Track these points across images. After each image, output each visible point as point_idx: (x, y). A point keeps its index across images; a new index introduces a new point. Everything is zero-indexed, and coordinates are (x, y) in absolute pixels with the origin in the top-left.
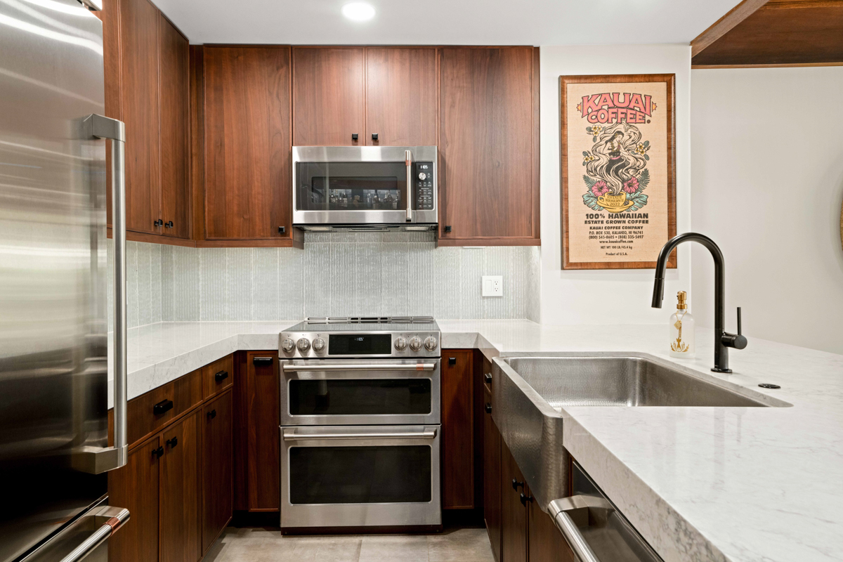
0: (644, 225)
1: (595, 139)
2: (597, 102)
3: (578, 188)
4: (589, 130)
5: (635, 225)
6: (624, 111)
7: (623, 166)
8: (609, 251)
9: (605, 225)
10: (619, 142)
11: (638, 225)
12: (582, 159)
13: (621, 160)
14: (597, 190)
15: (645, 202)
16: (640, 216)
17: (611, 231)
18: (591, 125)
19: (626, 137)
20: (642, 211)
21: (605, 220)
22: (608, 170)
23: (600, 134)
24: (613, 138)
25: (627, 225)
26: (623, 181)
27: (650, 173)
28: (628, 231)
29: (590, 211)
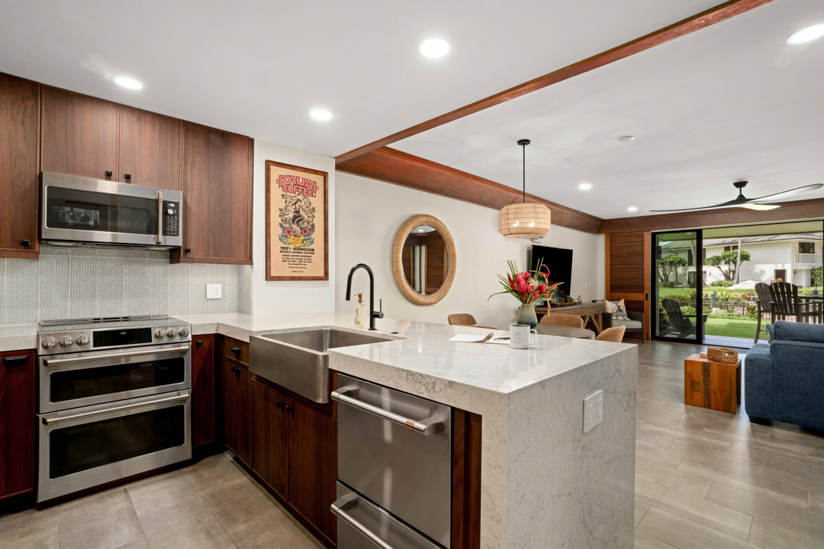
0: (312, 255)
1: (286, 202)
2: (287, 179)
3: (276, 231)
4: (283, 196)
5: (307, 255)
6: (302, 188)
7: (301, 220)
8: (294, 270)
9: (291, 254)
10: (299, 206)
11: (309, 255)
12: (278, 213)
13: (300, 216)
14: (287, 232)
15: (313, 242)
16: (310, 250)
17: (295, 257)
18: (284, 193)
19: (303, 203)
20: (311, 247)
21: (291, 251)
22: (293, 222)
23: (289, 199)
24: (296, 203)
25: (303, 254)
26: (301, 229)
27: (316, 226)
28: (304, 258)
29: (283, 245)
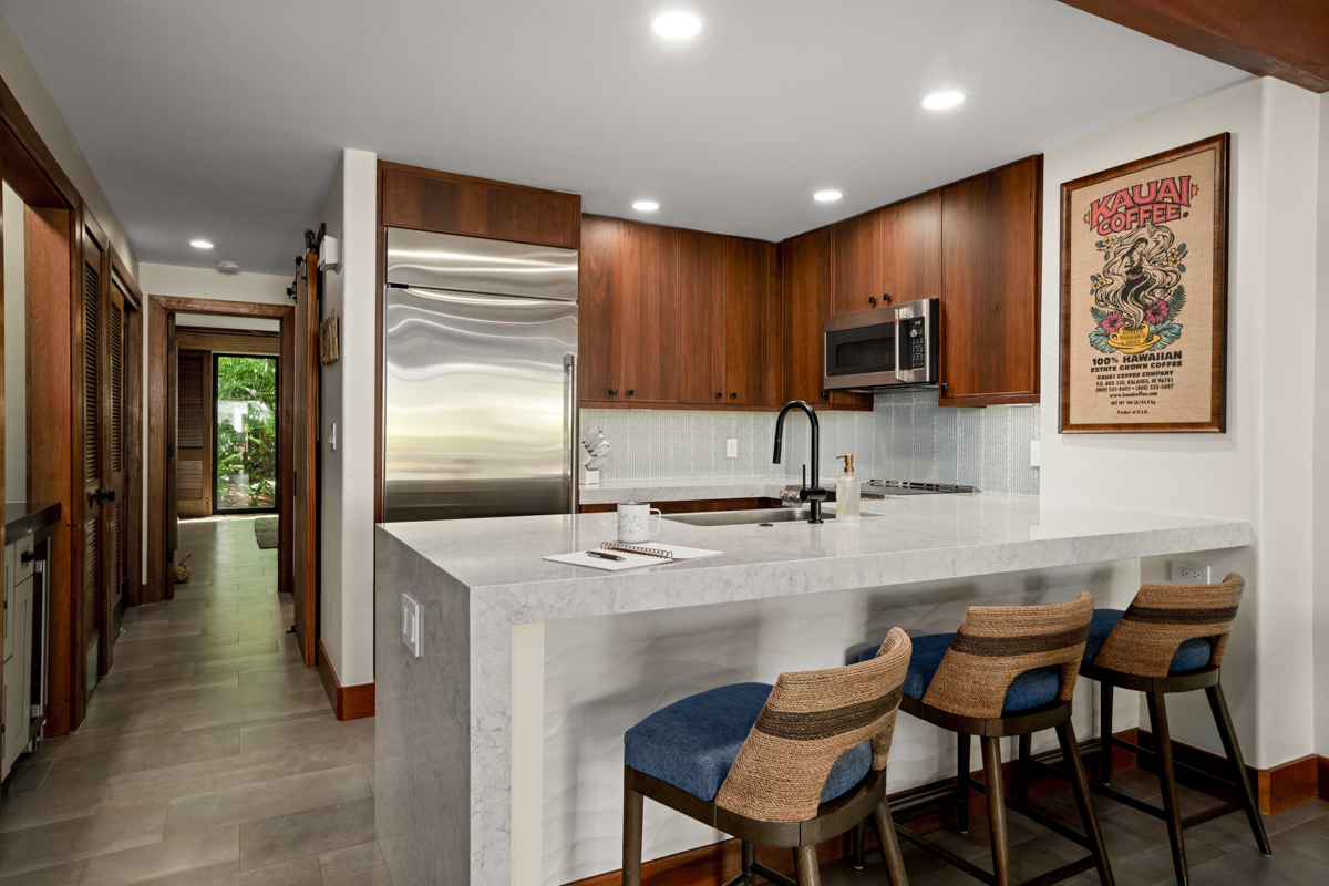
0: (1176, 369)
1: (1107, 257)
2: (1110, 205)
3: (1083, 325)
4: (1100, 245)
5: (1161, 369)
6: (1149, 208)
7: (1145, 287)
8: (1122, 408)
9: (1118, 372)
10: (1141, 254)
11: (1165, 369)
12: (1089, 285)
13: (1143, 278)
14: (1109, 324)
15: (1178, 335)
16: (1169, 355)
17: (1126, 380)
18: (1102, 238)
19: (1152, 244)
20: (1172, 348)
21: (1118, 365)
22: (1124, 297)
23: (1114, 248)
24: (1133, 249)
25: (1149, 370)
26: (1146, 308)
27: (1187, 291)
28: (1150, 378)
29: (1099, 355)
